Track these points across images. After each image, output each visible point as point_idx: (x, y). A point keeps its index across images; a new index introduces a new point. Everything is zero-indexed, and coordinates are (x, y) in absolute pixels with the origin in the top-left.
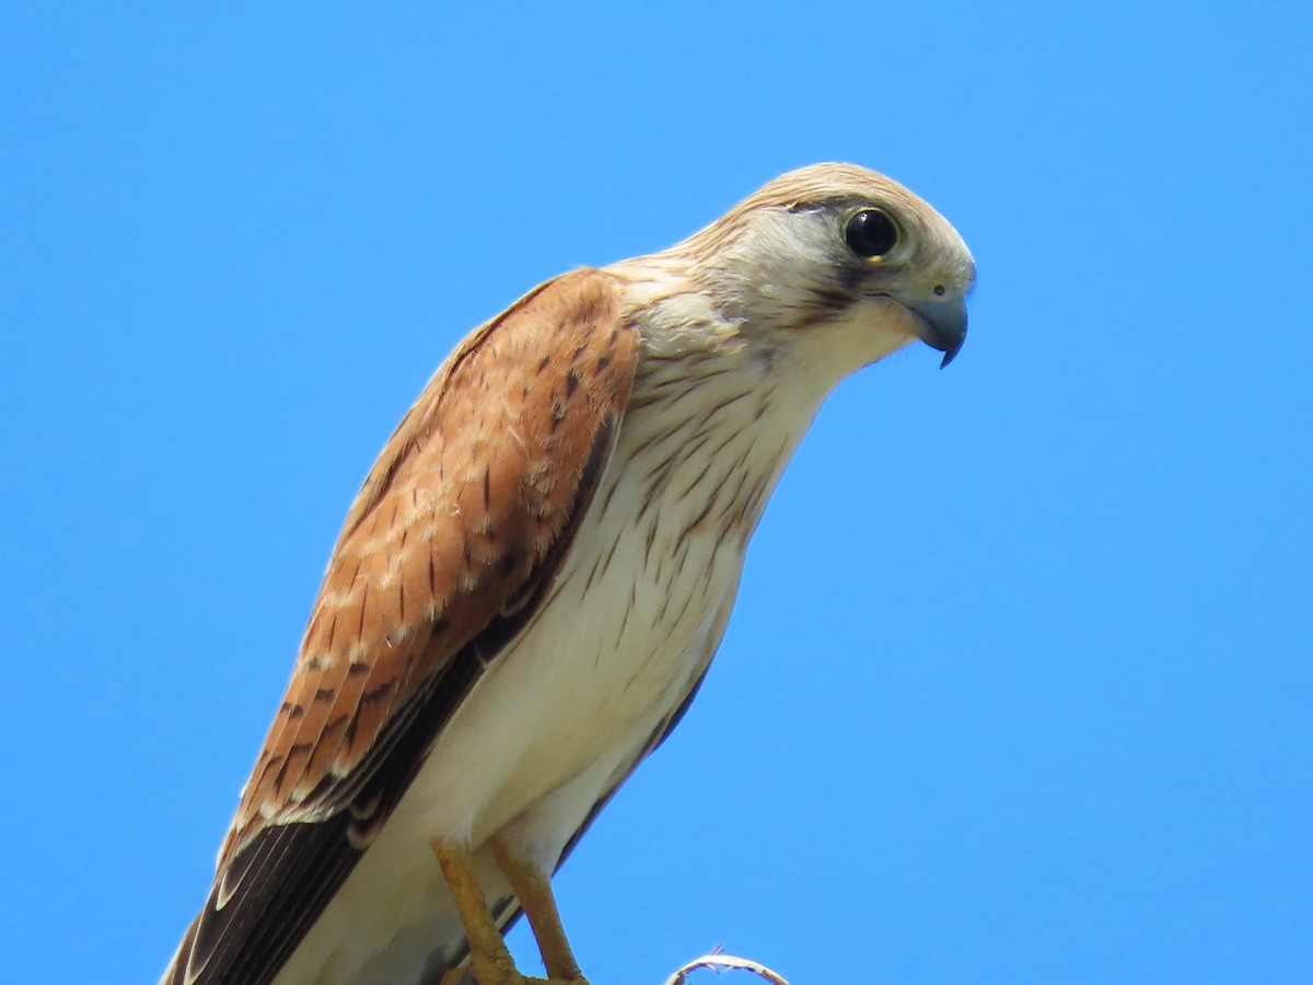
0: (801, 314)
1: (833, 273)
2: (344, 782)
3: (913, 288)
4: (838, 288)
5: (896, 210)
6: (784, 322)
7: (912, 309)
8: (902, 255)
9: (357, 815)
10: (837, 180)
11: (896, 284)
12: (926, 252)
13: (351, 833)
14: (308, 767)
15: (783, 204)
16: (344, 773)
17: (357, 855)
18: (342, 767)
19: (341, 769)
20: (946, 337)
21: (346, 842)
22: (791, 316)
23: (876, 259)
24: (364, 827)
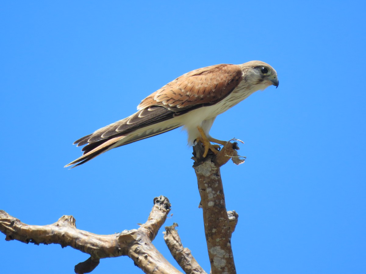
0: (257, 83)
1: (260, 77)
2: (178, 109)
3: (271, 78)
4: (261, 79)
5: (268, 67)
6: (254, 84)
7: (271, 81)
8: (269, 73)
9: (176, 113)
10: (259, 64)
11: (269, 77)
12: (273, 73)
13: (174, 115)
14: (174, 102)
15: (252, 67)
16: (179, 108)
17: (173, 117)
18: (179, 106)
19: (179, 107)
20: (276, 84)
21: (172, 115)
22: (255, 83)
23: (265, 74)
24: (176, 115)
